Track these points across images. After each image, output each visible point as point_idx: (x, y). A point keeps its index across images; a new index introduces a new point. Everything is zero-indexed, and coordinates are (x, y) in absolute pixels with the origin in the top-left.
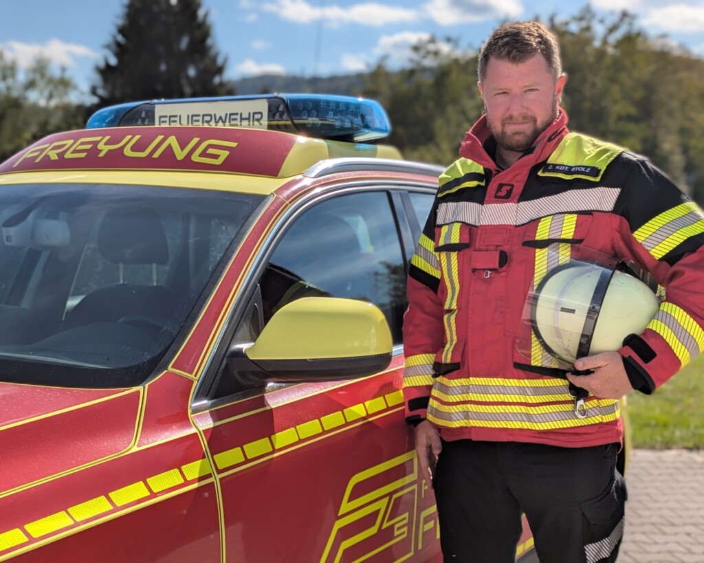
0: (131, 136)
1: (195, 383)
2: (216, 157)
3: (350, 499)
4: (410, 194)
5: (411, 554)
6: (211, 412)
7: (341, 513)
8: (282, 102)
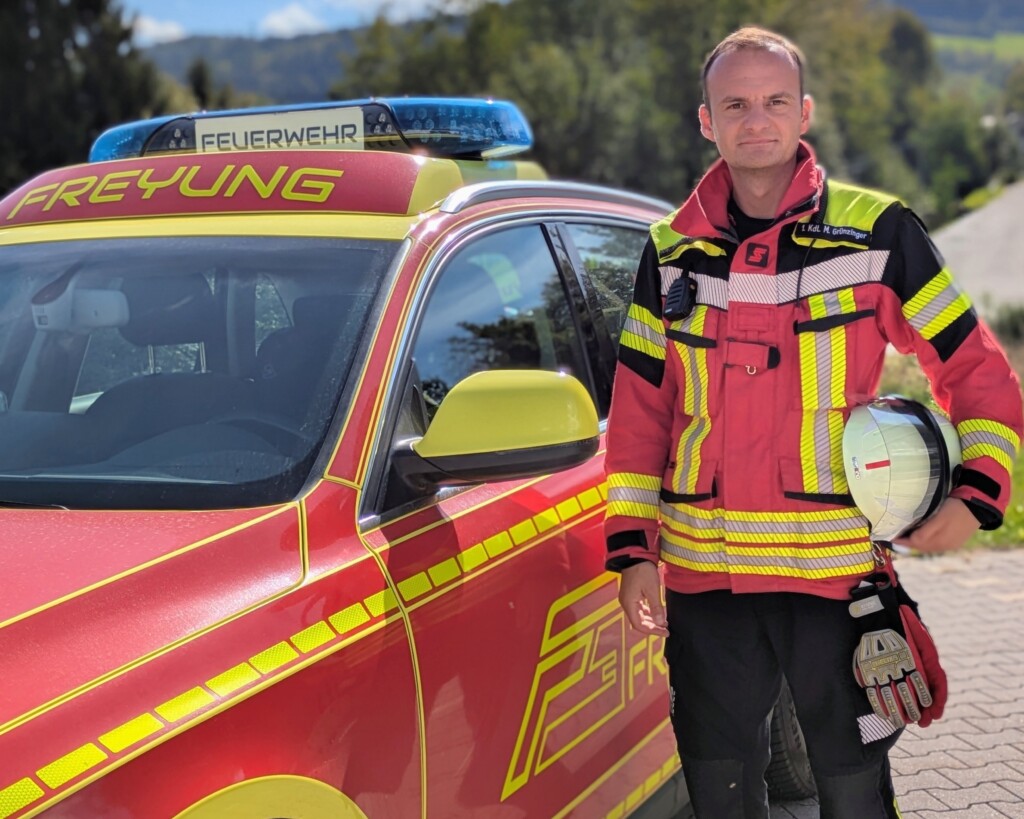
0: (185, 168)
1: (359, 492)
2: (317, 191)
3: (552, 635)
4: (568, 226)
5: (622, 706)
6: (382, 530)
7: (542, 654)
8: (382, 109)
